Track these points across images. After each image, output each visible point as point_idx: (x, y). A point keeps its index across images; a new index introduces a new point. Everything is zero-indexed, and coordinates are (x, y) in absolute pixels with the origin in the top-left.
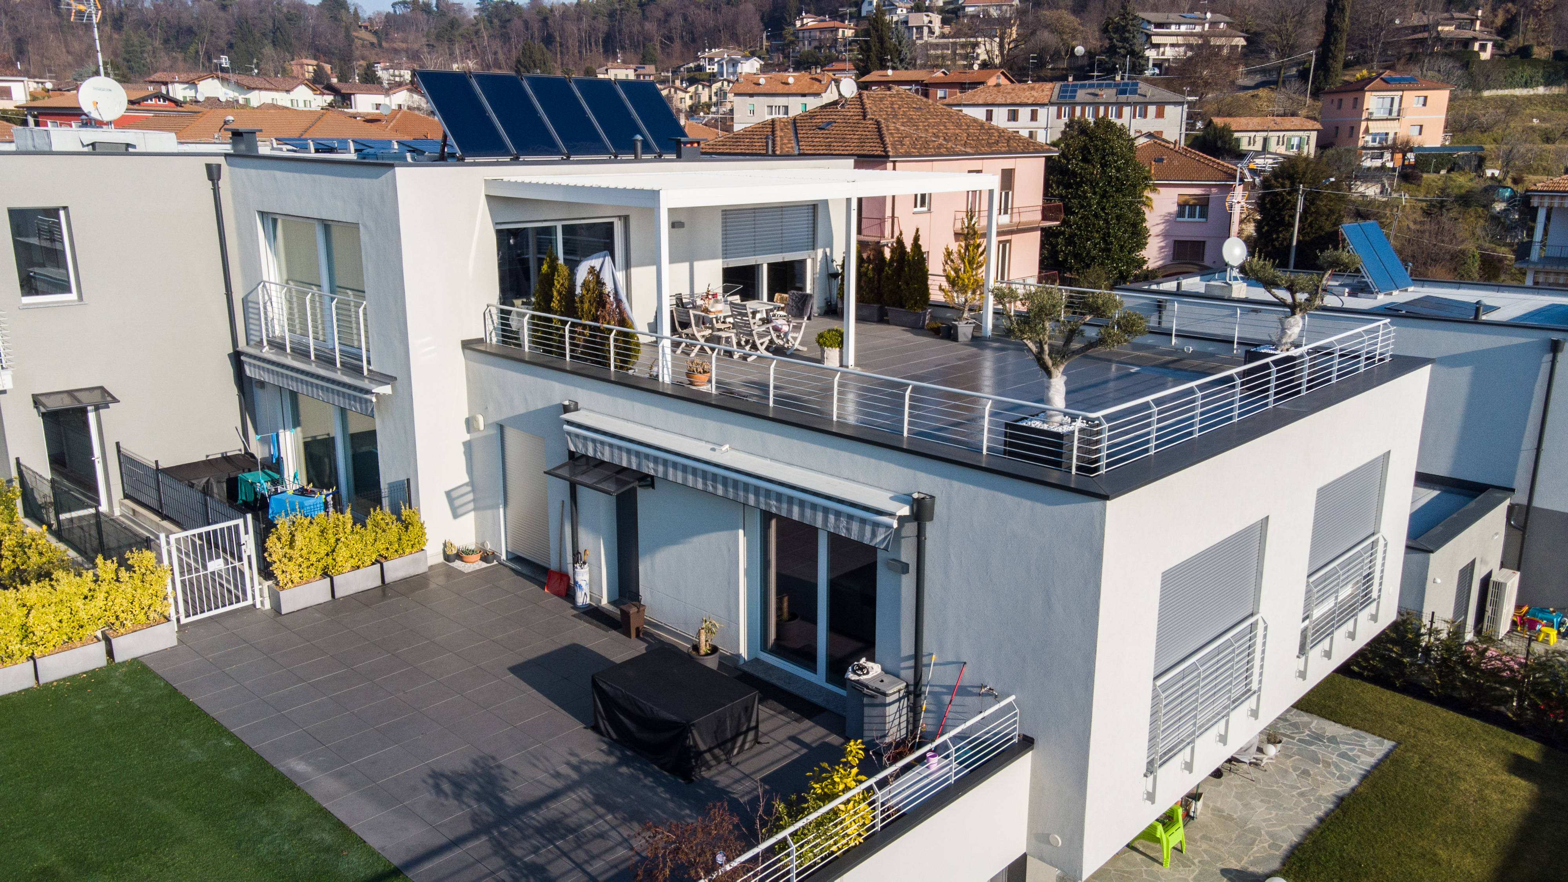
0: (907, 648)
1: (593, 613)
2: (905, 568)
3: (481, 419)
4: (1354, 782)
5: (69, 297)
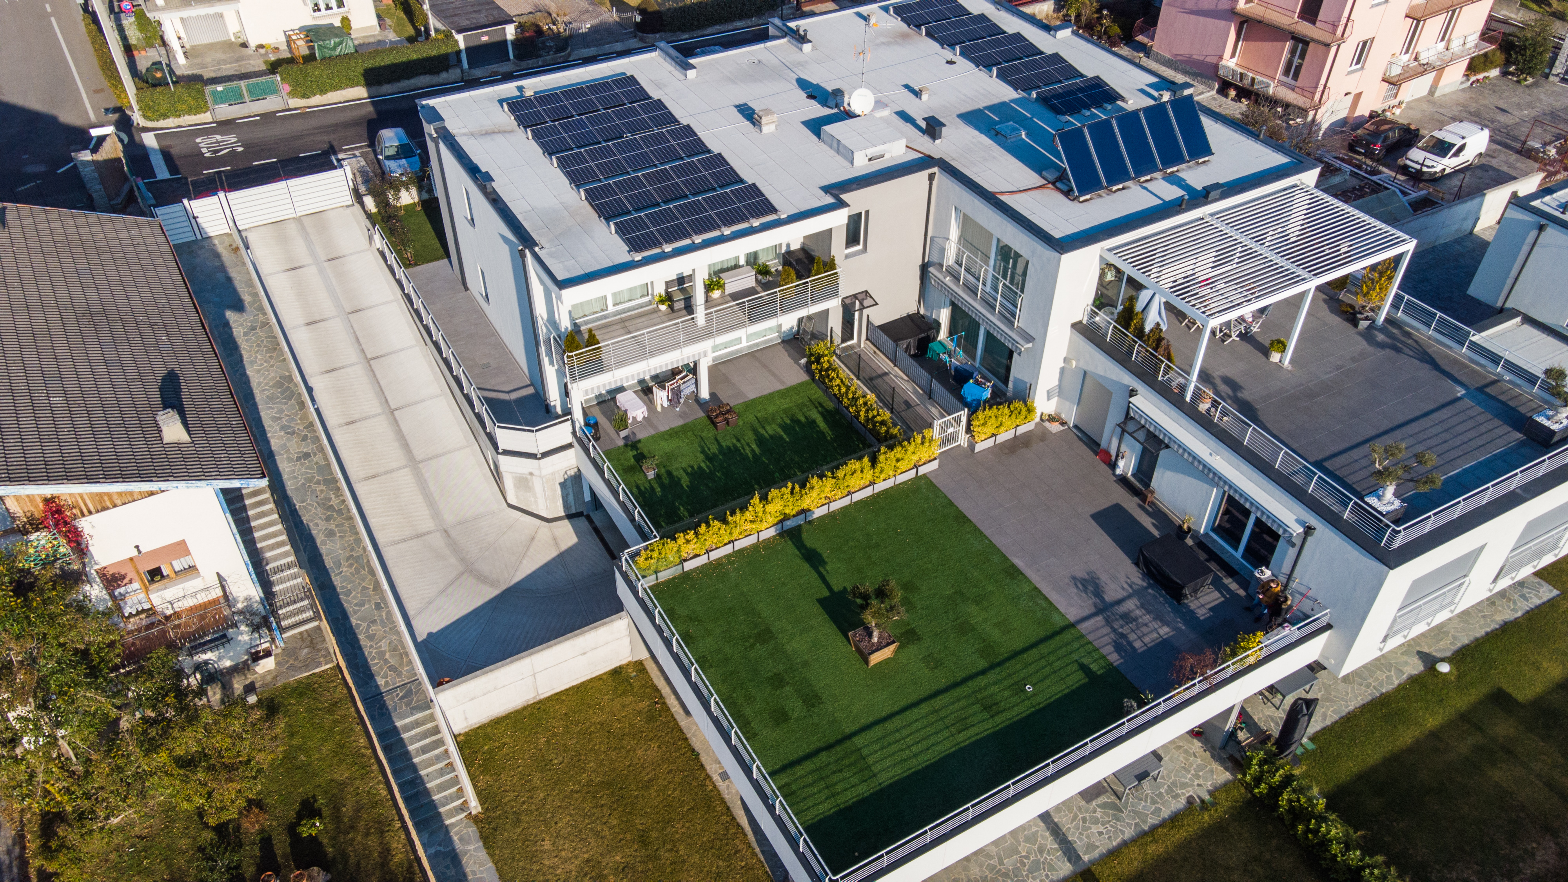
0: (1286, 568)
1: (1123, 480)
2: (1293, 545)
3: (1074, 363)
4: (1519, 614)
5: (860, 247)
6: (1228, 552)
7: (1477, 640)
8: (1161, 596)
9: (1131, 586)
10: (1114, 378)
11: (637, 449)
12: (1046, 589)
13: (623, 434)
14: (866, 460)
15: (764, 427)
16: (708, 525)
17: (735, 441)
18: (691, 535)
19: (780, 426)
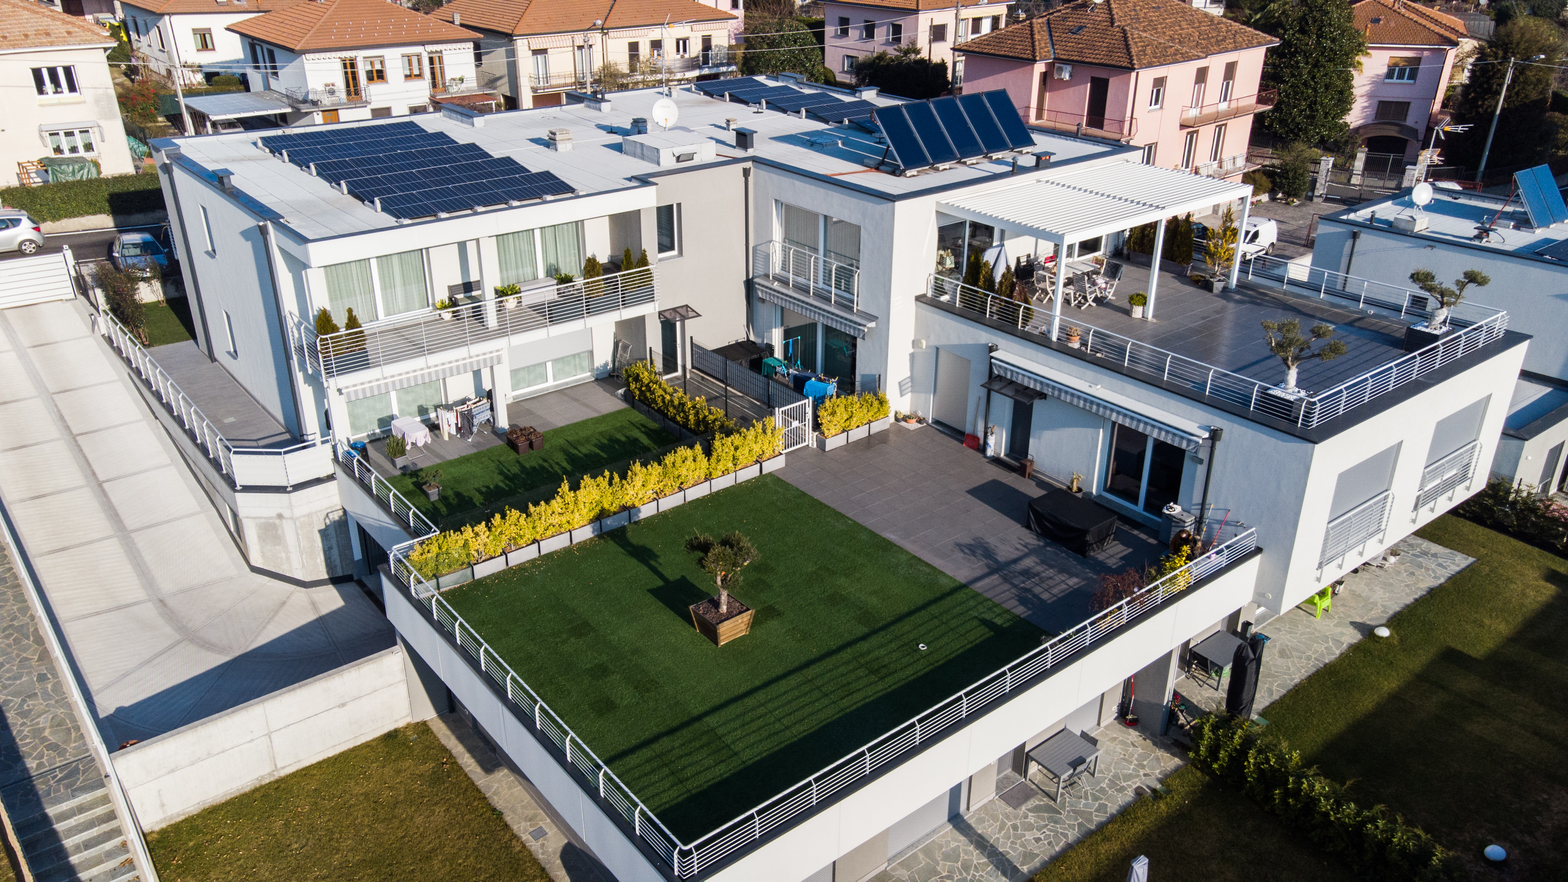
0: (1197, 498)
1: (996, 461)
2: (1201, 461)
3: (924, 343)
4: (1442, 580)
5: (675, 252)
6: (1127, 508)
7: (1408, 606)
8: (1062, 552)
9: (1025, 546)
10: (970, 342)
11: (417, 476)
12: (926, 557)
13: (400, 462)
14: (698, 447)
15: (576, 448)
16: (503, 517)
17: (541, 462)
18: (481, 527)
19: (596, 446)
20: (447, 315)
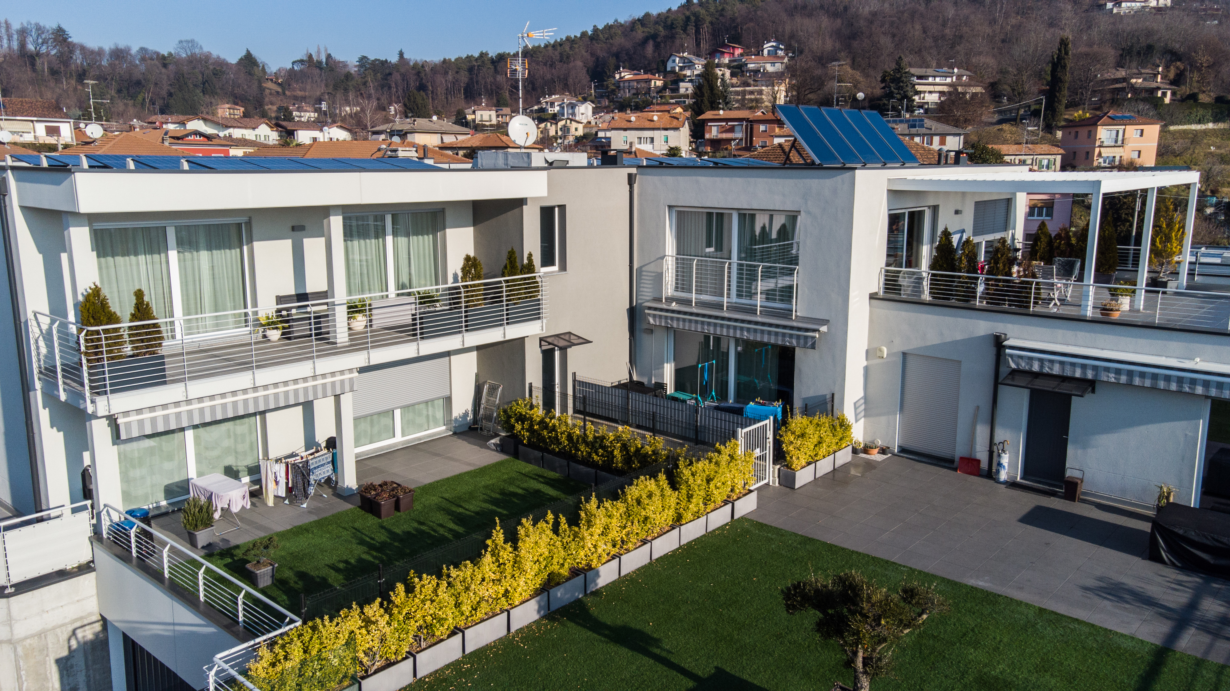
3: (885, 350)
5: (555, 268)
10: (959, 336)
11: (232, 556)
13: (203, 537)
14: (662, 477)
15: (461, 507)
17: (416, 525)
19: (485, 501)
20: (275, 335)
